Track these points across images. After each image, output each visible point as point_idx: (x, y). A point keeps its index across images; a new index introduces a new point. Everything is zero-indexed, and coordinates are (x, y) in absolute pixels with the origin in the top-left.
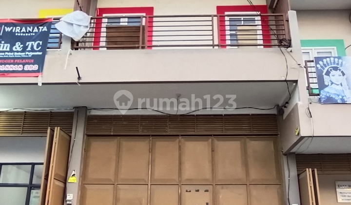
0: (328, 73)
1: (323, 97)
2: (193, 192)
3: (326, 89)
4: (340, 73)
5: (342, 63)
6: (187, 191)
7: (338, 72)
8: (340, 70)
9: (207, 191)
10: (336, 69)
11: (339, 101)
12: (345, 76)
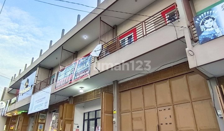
0: (203, 24)
1: (201, 39)
2: (163, 110)
3: (203, 34)
4: (211, 19)
5: (212, 12)
6: (160, 111)
7: (210, 19)
8: (211, 18)
9: (169, 109)
10: (208, 18)
11: (212, 38)
12: (215, 20)
